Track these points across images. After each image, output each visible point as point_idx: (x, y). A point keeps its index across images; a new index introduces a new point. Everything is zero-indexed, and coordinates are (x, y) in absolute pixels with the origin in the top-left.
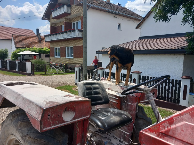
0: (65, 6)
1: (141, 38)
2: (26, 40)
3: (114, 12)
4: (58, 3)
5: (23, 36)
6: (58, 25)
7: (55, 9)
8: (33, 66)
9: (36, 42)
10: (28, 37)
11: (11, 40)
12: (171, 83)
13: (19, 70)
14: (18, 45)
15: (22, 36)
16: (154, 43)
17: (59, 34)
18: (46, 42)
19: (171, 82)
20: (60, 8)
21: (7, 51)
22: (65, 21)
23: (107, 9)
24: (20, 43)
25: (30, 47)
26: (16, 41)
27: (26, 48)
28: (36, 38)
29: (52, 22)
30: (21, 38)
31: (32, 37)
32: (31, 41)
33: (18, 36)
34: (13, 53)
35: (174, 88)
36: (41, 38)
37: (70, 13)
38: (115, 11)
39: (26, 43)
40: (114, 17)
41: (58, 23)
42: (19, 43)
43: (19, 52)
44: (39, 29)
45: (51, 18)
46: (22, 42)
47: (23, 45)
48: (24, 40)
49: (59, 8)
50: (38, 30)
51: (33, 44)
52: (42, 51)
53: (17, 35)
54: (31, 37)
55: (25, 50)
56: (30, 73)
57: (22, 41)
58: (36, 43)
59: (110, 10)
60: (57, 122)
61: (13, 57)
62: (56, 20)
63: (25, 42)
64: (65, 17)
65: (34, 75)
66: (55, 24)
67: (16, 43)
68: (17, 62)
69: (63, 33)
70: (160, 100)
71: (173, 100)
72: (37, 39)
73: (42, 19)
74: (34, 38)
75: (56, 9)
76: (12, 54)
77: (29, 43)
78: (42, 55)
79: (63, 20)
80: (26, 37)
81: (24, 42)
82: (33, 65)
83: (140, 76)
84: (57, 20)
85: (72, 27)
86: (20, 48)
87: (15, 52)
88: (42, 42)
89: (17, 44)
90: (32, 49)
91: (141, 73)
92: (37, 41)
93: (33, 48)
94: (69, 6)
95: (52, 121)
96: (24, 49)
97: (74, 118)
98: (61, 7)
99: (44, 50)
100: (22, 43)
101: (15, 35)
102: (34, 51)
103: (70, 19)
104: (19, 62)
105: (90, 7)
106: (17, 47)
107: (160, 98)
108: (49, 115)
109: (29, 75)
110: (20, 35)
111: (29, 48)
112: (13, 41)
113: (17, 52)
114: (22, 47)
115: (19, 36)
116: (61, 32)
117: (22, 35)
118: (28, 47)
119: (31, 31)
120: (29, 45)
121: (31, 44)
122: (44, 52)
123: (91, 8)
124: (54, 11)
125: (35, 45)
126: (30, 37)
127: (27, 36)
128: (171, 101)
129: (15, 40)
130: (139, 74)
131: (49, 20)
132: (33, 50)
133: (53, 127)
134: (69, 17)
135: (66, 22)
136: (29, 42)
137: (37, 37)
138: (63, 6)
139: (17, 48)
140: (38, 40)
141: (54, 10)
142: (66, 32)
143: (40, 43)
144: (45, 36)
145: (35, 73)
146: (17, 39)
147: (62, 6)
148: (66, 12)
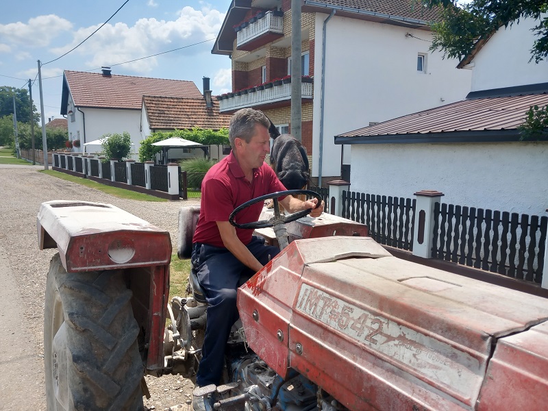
0: (268, 15)
1: (473, 95)
2: (175, 110)
3: (406, 22)
4: (252, 6)
5: (169, 98)
6: (252, 67)
7: (244, 25)
8: (182, 176)
9: (199, 113)
10: (182, 100)
11: (141, 110)
12: (519, 226)
13: (153, 186)
14: (157, 124)
15: (166, 100)
16: (497, 111)
17: (254, 91)
18: (222, 113)
19: (520, 221)
20: (255, 20)
21: (127, 139)
22: (268, 56)
23: (385, 15)
24: (162, 118)
25: (185, 128)
26: (152, 111)
27: (174, 129)
28: (199, 104)
29: (236, 59)
30: (164, 103)
31: (190, 101)
32: (188, 110)
33: (156, 99)
34: (143, 143)
35: (528, 239)
36: (212, 103)
37: (281, 32)
38: (409, 19)
39: (176, 116)
40: (408, 35)
41: (253, 62)
42: (158, 118)
43: (157, 141)
44: (209, 79)
45: (235, 48)
46: (165, 115)
47: (168, 122)
48: (171, 109)
49: (253, 20)
50: (206, 81)
51: (191, 120)
52: (214, 137)
53: (155, 97)
54: (187, 101)
55: (171, 136)
56: (177, 192)
57: (166, 112)
58: (200, 117)
59: (392, 18)
60: (99, 261)
61: (144, 155)
62: (246, 55)
63: (173, 116)
64: (268, 45)
65: (185, 198)
66: (246, 64)
67: (152, 117)
68: (147, 167)
69: (262, 88)
70: (489, 272)
71: (525, 273)
72: (203, 104)
73: (213, 52)
74: (195, 104)
75: (247, 25)
76: (141, 146)
77: (184, 116)
78: (214, 147)
79: (265, 52)
80: (176, 100)
81: (170, 116)
82: (185, 173)
83: (437, 205)
84: (249, 53)
85: (287, 72)
86: (160, 132)
87: (149, 142)
88: (215, 114)
89: (153, 121)
90: (189, 133)
91: (443, 195)
92: (202, 111)
93: (191, 130)
94: (279, 14)
95: (88, 257)
96: (169, 133)
97: (133, 260)
98: (258, 17)
99: (218, 134)
100: (167, 118)
101: (149, 97)
102: (194, 139)
103: (284, 50)
104: (153, 165)
105: (335, 12)
106: (153, 127)
107: (490, 265)
108: (82, 248)
109: (175, 198)
110: (161, 97)
111: (181, 129)
112: (144, 112)
113: (152, 139)
114: (165, 127)
115: (160, 99)
116: (258, 87)
117: (166, 98)
118: (180, 127)
119: (191, 84)
120: (183, 122)
121: (187, 119)
122: (219, 141)
123: (335, 15)
124: (240, 29)
125: (198, 123)
126: (185, 101)
127: (177, 98)
128: (520, 276)
129: (150, 111)
130: (435, 199)
131: (230, 55)
132: (192, 134)
133: (89, 268)
134: (279, 43)
135: (271, 59)
136: (182, 113)
137: (204, 101)
138: (263, 16)
139: (154, 130)
140: (205, 108)
141: (242, 26)
142: (270, 86)
143: (210, 116)
144: (220, 98)
145: (188, 193)
146: (153, 108)
147: (260, 15)
148: (271, 30)
